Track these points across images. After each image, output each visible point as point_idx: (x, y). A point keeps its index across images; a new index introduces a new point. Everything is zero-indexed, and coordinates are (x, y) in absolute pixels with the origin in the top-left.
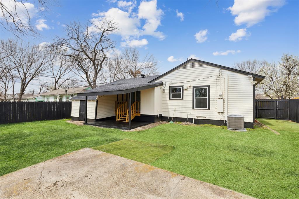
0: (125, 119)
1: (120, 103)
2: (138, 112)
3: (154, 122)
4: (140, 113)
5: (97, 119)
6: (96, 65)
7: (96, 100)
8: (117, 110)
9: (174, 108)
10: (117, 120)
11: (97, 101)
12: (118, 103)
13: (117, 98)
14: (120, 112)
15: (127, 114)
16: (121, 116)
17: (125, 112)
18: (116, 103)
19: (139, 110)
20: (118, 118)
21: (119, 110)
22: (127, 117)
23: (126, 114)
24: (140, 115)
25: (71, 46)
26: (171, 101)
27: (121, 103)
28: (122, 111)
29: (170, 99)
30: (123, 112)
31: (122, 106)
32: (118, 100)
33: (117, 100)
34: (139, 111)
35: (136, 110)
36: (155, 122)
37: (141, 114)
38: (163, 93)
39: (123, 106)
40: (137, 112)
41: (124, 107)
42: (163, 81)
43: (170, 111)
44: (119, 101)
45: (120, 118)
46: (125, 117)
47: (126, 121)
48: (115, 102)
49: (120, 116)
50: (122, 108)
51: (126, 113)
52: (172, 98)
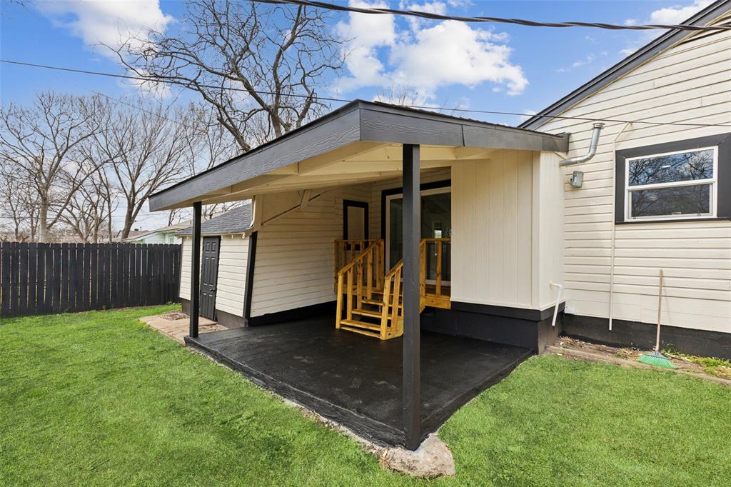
0: (378, 322)
1: (353, 247)
2: (438, 290)
3: (536, 352)
4: (446, 291)
5: (253, 315)
6: (282, 126)
7: (247, 232)
8: (340, 278)
9: (656, 271)
10: (338, 326)
11: (254, 237)
12: (348, 247)
13: (341, 228)
14: (355, 283)
15: (386, 299)
16: (359, 305)
17: (374, 285)
18: (337, 249)
19: (443, 279)
20: (344, 316)
21: (350, 276)
22: (385, 310)
23: (378, 296)
24: (447, 306)
25: (198, 60)
26: (623, 231)
27: (357, 247)
28: (360, 282)
29: (619, 220)
30: (365, 284)
31: (359, 259)
32: (345, 236)
33: (342, 234)
34: (444, 283)
35: (428, 277)
36: (541, 348)
37: (455, 297)
38: (570, 195)
39: (365, 258)
40: (430, 290)
41: (373, 265)
42: (567, 131)
43: (617, 288)
44: (350, 241)
45: (354, 316)
46: (376, 309)
47: (378, 332)
48: (337, 243)
49: (355, 307)
50: (360, 270)
51: (382, 290)
52: (634, 214)
